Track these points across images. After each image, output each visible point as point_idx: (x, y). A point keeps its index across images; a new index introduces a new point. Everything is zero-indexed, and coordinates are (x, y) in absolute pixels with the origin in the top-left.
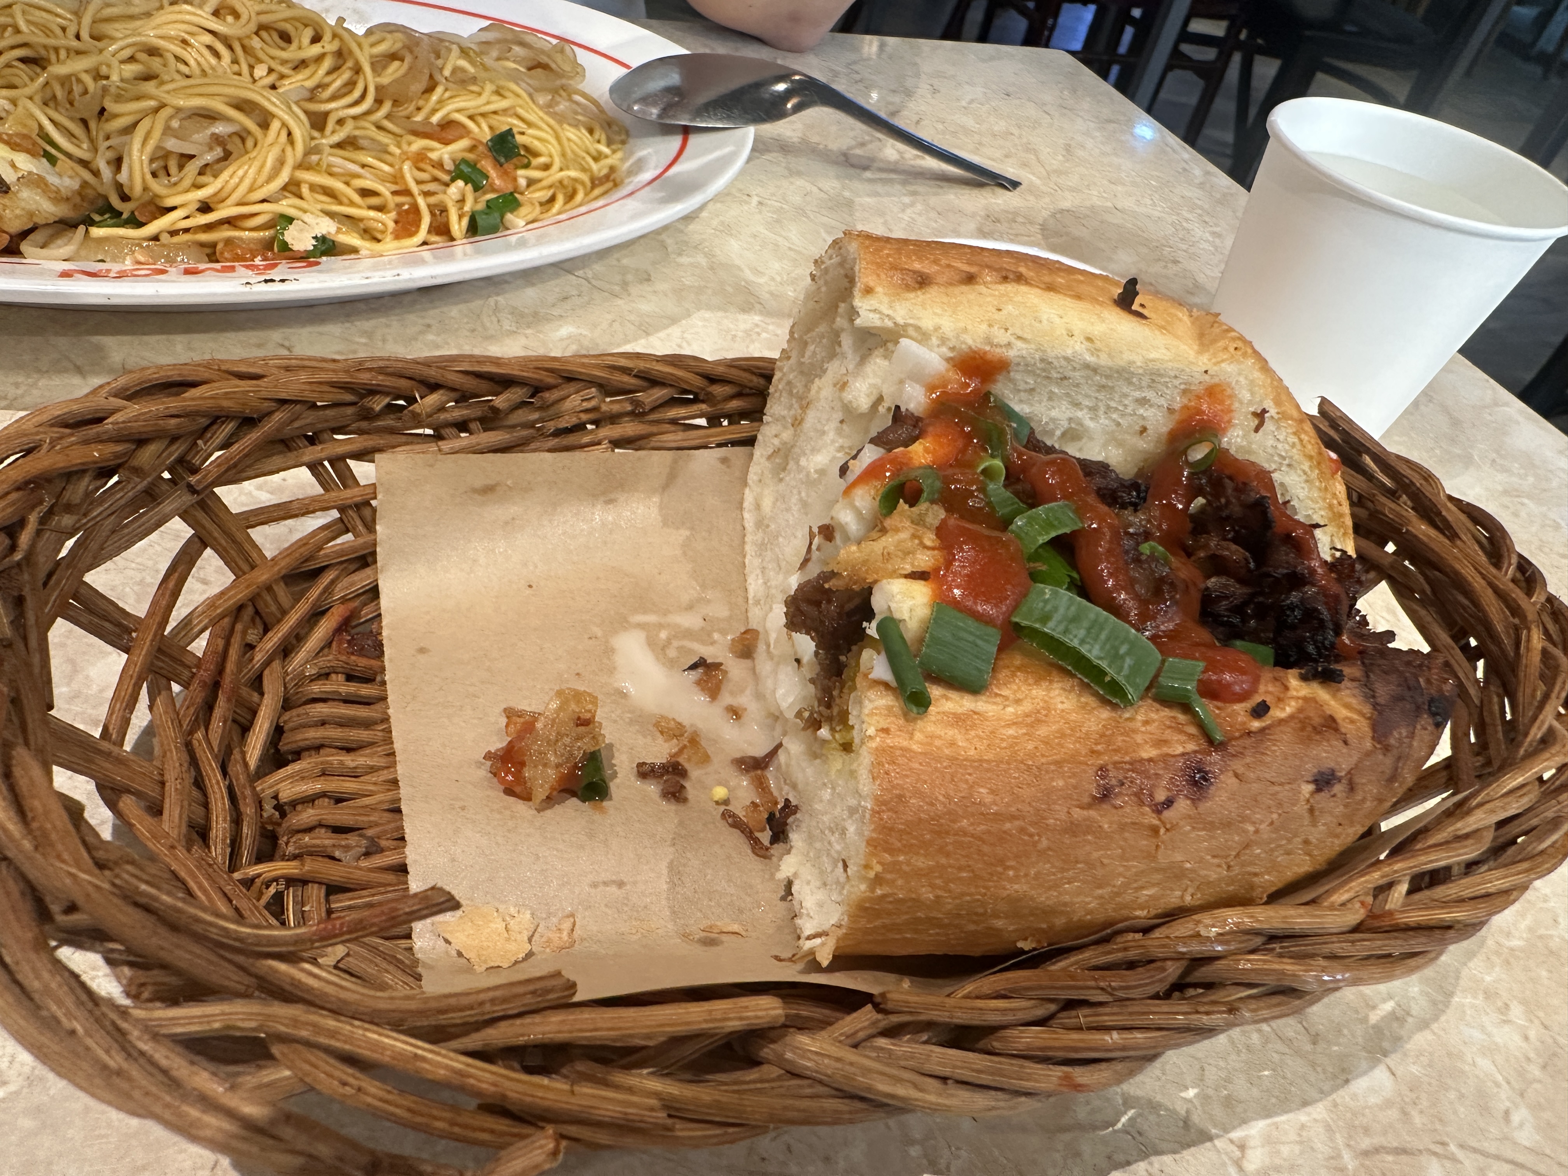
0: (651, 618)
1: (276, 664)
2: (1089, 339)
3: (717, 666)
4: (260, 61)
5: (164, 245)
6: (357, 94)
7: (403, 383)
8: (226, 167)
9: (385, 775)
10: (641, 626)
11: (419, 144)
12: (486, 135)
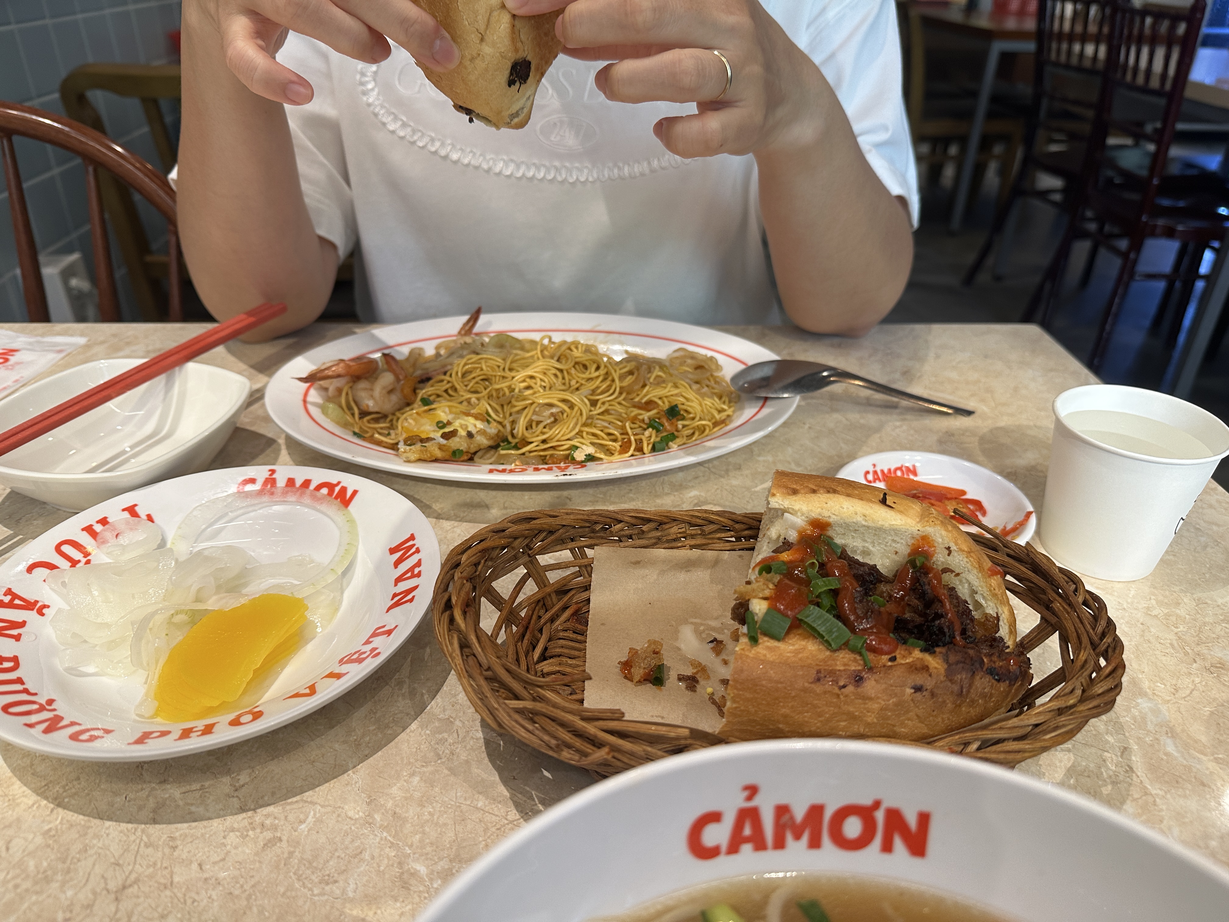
0: (698, 621)
1: (548, 624)
2: (864, 516)
3: (721, 642)
4: (574, 378)
5: (527, 457)
6: (611, 391)
7: (608, 520)
8: (554, 426)
9: (581, 669)
10: (692, 623)
11: (636, 411)
12: (666, 406)
